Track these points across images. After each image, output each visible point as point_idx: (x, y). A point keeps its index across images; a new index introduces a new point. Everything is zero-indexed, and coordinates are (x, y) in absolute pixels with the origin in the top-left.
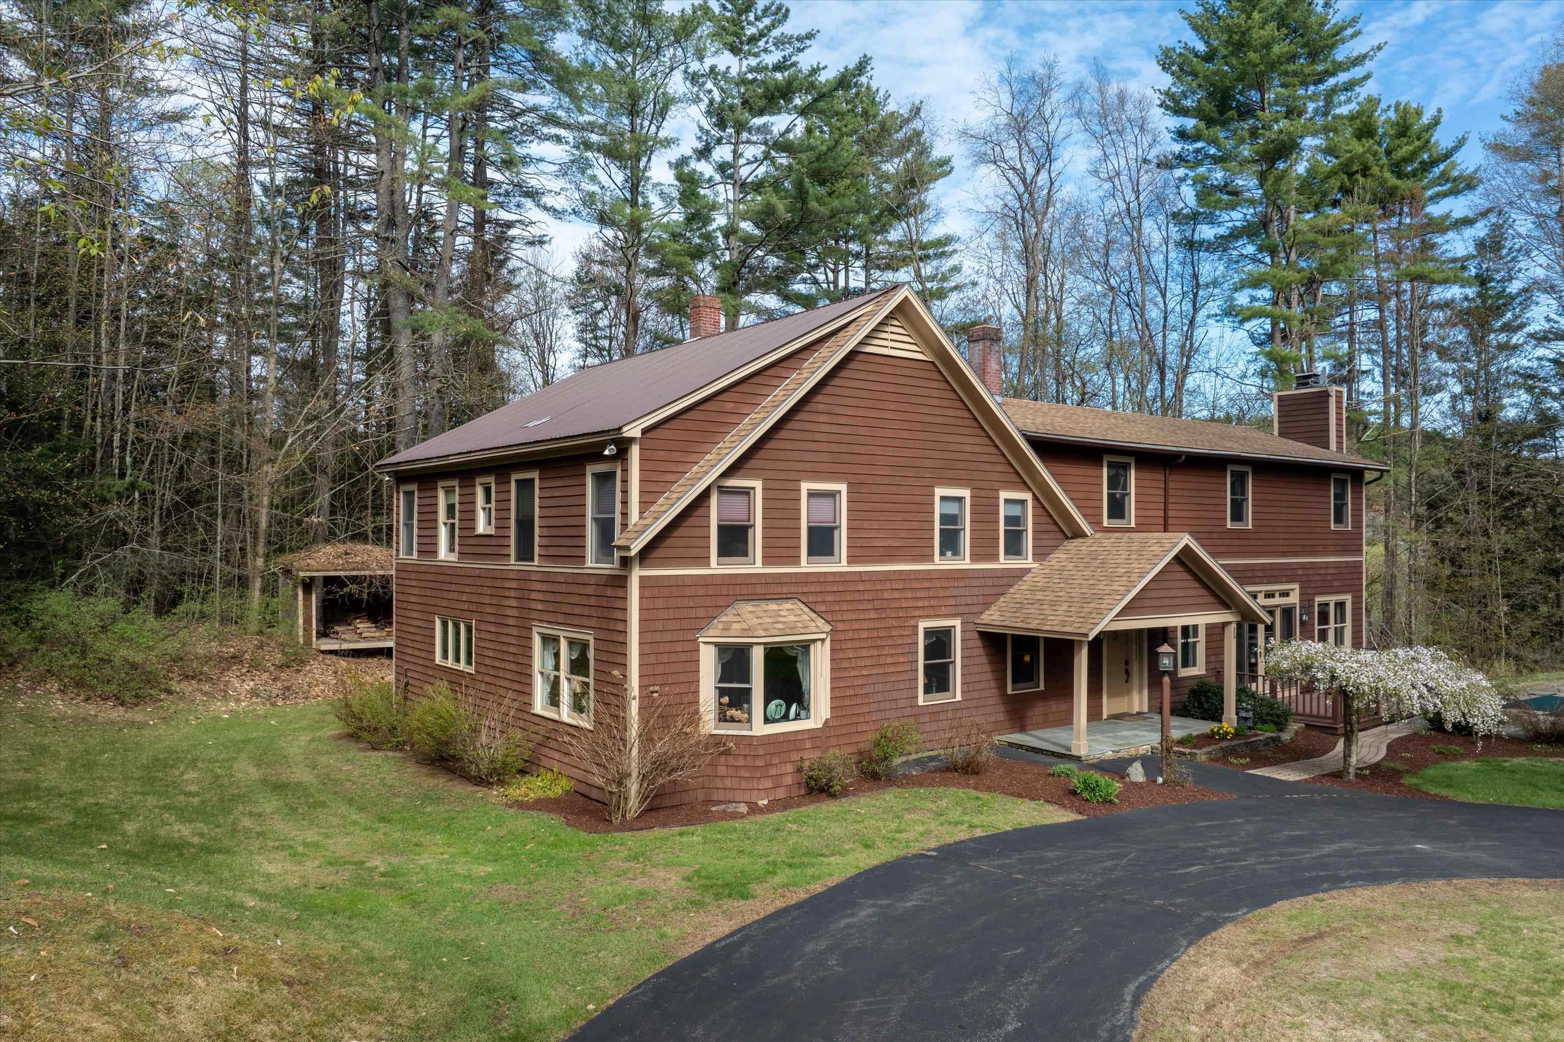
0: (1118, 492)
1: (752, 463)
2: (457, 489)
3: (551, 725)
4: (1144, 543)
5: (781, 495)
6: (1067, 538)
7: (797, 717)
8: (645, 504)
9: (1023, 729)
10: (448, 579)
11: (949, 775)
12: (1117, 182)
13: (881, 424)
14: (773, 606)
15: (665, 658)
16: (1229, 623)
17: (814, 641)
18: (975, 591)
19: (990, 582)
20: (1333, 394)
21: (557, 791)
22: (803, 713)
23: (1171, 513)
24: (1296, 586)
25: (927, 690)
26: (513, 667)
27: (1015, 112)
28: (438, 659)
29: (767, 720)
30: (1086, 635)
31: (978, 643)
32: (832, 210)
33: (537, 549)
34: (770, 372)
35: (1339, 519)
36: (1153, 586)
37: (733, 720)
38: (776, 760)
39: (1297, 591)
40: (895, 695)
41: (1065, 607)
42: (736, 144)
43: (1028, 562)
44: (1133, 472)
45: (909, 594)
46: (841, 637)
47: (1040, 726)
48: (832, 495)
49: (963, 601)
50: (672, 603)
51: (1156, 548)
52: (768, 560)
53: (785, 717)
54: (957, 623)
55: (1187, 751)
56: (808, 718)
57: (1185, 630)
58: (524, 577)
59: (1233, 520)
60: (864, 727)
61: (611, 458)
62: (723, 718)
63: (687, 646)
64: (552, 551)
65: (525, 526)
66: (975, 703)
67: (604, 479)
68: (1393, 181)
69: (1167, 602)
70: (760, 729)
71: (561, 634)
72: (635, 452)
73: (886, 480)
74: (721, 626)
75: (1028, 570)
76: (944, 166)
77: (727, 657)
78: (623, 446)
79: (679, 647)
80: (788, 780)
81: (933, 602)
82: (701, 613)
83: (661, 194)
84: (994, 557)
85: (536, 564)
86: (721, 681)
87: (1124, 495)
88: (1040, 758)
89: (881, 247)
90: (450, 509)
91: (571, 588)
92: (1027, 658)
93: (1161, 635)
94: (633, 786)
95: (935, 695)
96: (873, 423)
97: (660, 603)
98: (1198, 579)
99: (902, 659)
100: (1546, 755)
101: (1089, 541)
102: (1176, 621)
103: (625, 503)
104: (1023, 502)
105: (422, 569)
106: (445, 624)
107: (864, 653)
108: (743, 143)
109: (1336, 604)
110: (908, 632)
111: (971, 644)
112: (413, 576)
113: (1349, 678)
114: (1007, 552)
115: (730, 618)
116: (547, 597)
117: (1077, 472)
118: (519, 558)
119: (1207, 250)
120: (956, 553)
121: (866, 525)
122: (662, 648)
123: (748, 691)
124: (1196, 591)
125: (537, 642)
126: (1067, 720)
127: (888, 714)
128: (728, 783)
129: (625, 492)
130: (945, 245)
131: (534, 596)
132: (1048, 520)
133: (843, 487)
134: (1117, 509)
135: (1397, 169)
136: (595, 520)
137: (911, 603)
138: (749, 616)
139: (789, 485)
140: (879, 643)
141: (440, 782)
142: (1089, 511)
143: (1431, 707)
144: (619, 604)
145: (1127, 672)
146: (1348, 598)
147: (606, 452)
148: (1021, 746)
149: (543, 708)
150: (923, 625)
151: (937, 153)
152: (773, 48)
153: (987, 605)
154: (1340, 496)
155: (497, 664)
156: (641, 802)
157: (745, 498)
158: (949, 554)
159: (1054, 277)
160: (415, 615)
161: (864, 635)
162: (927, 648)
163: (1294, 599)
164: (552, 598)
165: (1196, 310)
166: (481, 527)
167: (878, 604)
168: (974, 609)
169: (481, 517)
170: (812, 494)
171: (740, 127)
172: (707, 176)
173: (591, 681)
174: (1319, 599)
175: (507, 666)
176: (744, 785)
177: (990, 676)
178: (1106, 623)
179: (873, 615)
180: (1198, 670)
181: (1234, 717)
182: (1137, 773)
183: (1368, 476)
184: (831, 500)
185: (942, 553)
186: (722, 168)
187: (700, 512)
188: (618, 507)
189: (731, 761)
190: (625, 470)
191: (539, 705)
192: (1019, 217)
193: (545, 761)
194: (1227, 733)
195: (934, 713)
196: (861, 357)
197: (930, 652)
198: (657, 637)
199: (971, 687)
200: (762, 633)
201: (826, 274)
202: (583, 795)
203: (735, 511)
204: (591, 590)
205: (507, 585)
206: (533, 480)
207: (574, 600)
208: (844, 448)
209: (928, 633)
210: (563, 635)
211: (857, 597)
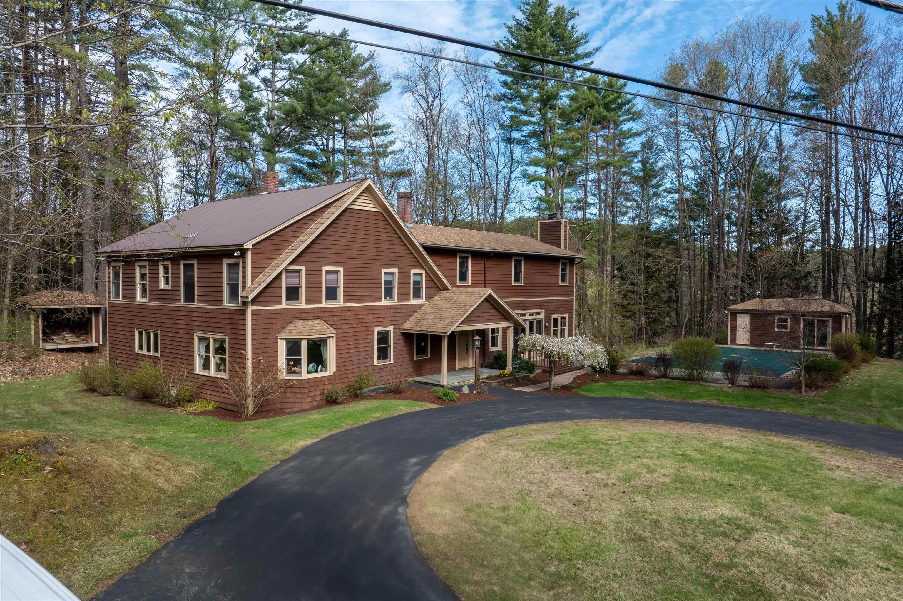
0: (464, 269)
1: (301, 259)
2: (148, 267)
3: (205, 378)
4: (472, 293)
5: (314, 273)
6: (441, 290)
7: (321, 371)
8: (253, 278)
9: (420, 375)
10: (143, 311)
11: (388, 394)
12: (473, 106)
13: (358, 240)
14: (310, 322)
15: (263, 346)
16: (508, 327)
17: (329, 337)
18: (400, 314)
19: (406, 310)
20: (563, 223)
21: (210, 408)
22: (324, 369)
23: (487, 279)
24: (543, 310)
25: (379, 358)
26: (183, 352)
27: (423, 66)
28: (137, 350)
29: (308, 373)
30: (446, 333)
31: (401, 338)
32: (327, 111)
33: (196, 297)
34: (309, 218)
35: (563, 280)
36: (475, 311)
37: (295, 372)
38: (312, 389)
39: (544, 313)
40: (365, 361)
41: (438, 321)
42: (273, 69)
43: (423, 301)
44: (470, 261)
45: (370, 316)
46: (341, 335)
47: (428, 374)
48: (337, 272)
49: (394, 319)
50: (266, 321)
51: (477, 295)
52: (308, 302)
53: (316, 371)
54: (391, 329)
55: (489, 381)
56: (326, 371)
57: (493, 330)
58: (189, 310)
59: (515, 281)
60: (350, 375)
61: (237, 257)
62: (289, 371)
63: (272, 341)
64: (205, 298)
65: (189, 287)
66: (399, 364)
67: (233, 267)
68: (604, 112)
69: (482, 318)
70: (305, 376)
71: (210, 336)
72: (249, 255)
73: (361, 266)
74: (287, 331)
75: (423, 305)
76: (386, 87)
77: (290, 345)
78: (244, 252)
79: (269, 341)
80: (318, 398)
81: (381, 320)
82: (279, 326)
83: (231, 95)
84: (408, 299)
85: (195, 304)
86: (287, 355)
87: (466, 271)
88: (428, 386)
89: (353, 128)
90: (143, 276)
91: (215, 315)
92: (423, 344)
93: (482, 333)
94: (250, 402)
95: (381, 361)
96: (354, 240)
97: (261, 322)
98: (495, 308)
99: (367, 345)
100: (633, 379)
101: (450, 292)
102: (489, 326)
103: (244, 277)
104: (421, 275)
105: (126, 306)
106: (141, 334)
107: (351, 343)
108: (277, 68)
109: (562, 318)
110: (370, 333)
111: (397, 338)
112: (120, 309)
113: (548, 349)
114: (414, 297)
115: (291, 328)
116: (202, 319)
117: (445, 261)
118: (185, 301)
119: (517, 143)
120: (391, 297)
121: (351, 285)
122: (262, 341)
123: (301, 359)
124: (494, 313)
125: (196, 340)
126: (438, 371)
127: (362, 369)
128: (291, 400)
129: (244, 272)
130: (387, 128)
131: (194, 319)
132: (432, 282)
133: (341, 269)
134: (463, 277)
135: (607, 107)
136: (228, 284)
137: (371, 320)
138: (300, 327)
139: (317, 268)
140: (357, 338)
141: (148, 407)
142: (451, 278)
143: (580, 359)
144: (241, 322)
145: (467, 349)
146: (567, 316)
147: (235, 254)
148: (419, 382)
149: (200, 371)
150: (377, 330)
151: (383, 80)
152: (294, 18)
153: (405, 321)
154: (564, 270)
155: (174, 351)
156: (255, 408)
157: (298, 274)
158: (388, 298)
159: (443, 150)
160: (122, 329)
161: (351, 334)
162: (378, 340)
163: (542, 316)
164: (204, 320)
165: (511, 172)
166: (162, 285)
167: (357, 321)
168: (399, 322)
169: (162, 281)
170: (328, 272)
171: (276, 60)
172: (256, 85)
173: (227, 357)
174: (553, 316)
175: (179, 352)
176: (298, 400)
177: (406, 352)
178: (454, 328)
179: (354, 326)
180: (498, 348)
181: (511, 368)
182: (466, 390)
183: (577, 261)
184: (336, 275)
185: (385, 298)
186: (265, 81)
187: (278, 281)
188: (241, 279)
189: (292, 390)
190: (244, 263)
191: (198, 369)
192: (425, 122)
193: (202, 395)
194: (506, 374)
195: (381, 368)
196: (349, 210)
197: (380, 342)
198: (260, 336)
199: (398, 357)
200: (306, 334)
201: (322, 141)
202: (223, 409)
203: (294, 280)
204: (226, 316)
205: (179, 313)
206: (193, 265)
207: (217, 320)
208: (341, 251)
209: (379, 333)
210: (212, 337)
211: (347, 317)
